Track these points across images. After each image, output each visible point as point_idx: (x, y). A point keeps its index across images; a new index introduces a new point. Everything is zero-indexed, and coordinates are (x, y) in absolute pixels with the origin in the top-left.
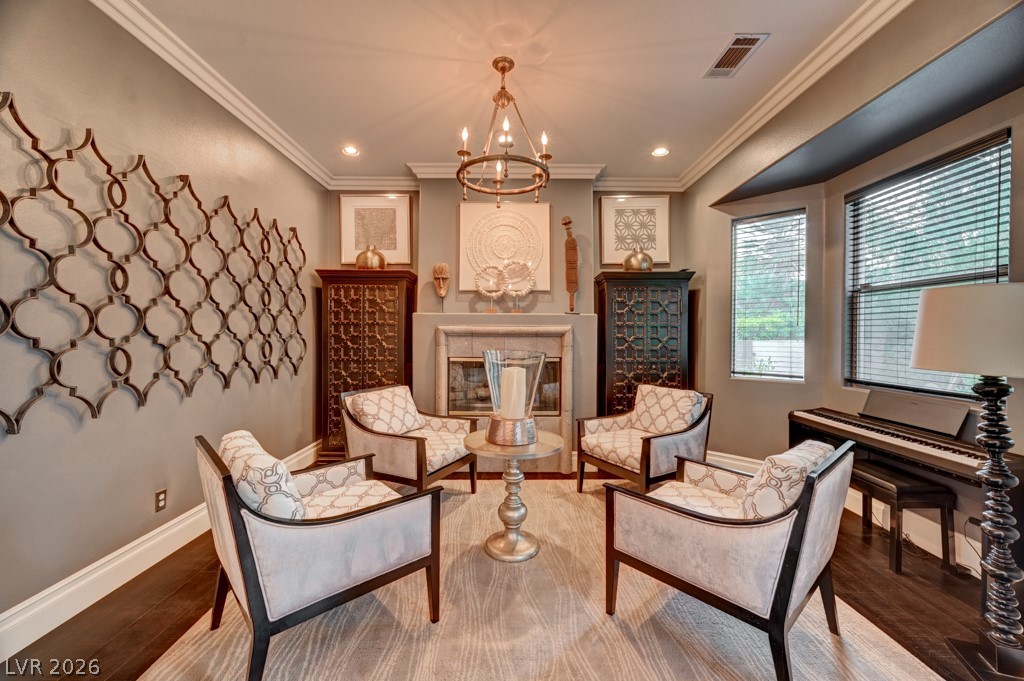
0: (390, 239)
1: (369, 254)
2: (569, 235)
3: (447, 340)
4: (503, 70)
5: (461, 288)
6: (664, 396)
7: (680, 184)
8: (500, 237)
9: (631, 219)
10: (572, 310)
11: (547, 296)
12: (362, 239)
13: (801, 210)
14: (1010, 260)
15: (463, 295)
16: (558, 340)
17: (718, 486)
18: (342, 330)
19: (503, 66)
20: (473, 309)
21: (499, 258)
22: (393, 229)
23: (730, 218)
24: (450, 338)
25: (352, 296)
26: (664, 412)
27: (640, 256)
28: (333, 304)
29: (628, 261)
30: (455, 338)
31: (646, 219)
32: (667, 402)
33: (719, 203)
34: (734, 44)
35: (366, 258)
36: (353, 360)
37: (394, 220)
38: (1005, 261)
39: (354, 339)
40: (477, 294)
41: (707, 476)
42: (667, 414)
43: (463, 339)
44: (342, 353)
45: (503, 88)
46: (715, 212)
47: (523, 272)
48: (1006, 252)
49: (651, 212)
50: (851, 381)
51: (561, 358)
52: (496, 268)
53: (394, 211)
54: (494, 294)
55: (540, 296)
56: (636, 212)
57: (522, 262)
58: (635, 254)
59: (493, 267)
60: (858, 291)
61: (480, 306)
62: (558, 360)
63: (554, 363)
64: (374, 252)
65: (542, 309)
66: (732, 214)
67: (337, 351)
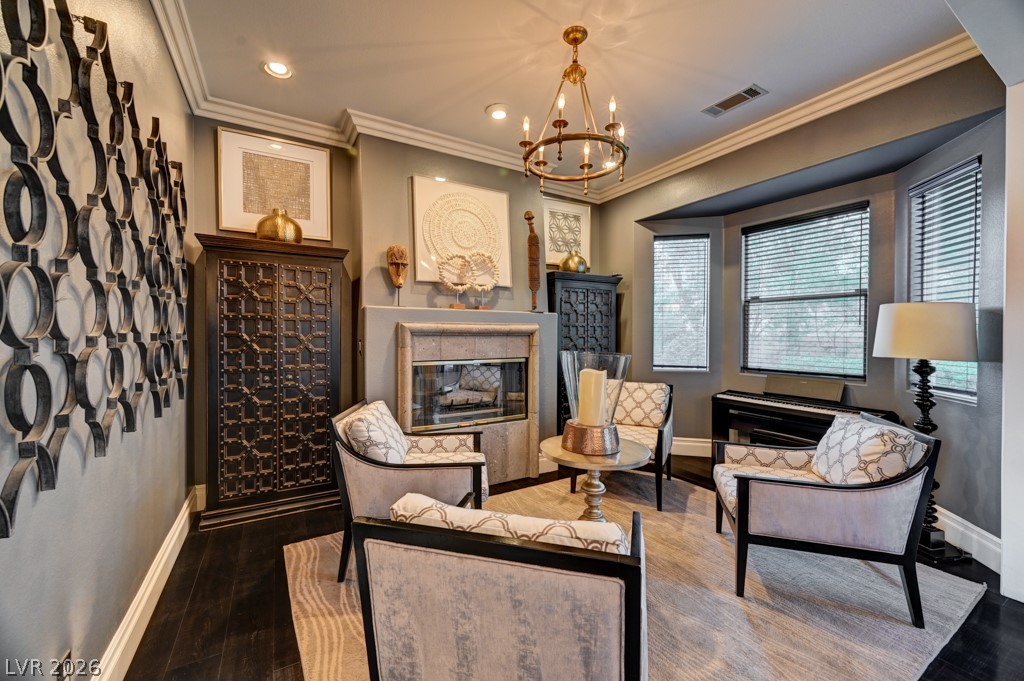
0: (301, 204)
1: (279, 221)
2: (532, 230)
3: (412, 340)
4: (575, 42)
5: (419, 278)
6: (636, 389)
7: (598, 197)
8: (460, 223)
9: (562, 223)
10: (534, 308)
11: (507, 293)
12: (254, 198)
13: (706, 236)
14: (869, 285)
15: (420, 287)
16: (526, 339)
17: (759, 461)
18: (242, 326)
19: (575, 37)
20: (432, 304)
21: (459, 246)
22: (304, 192)
23: (653, 234)
24: (415, 338)
25: (261, 278)
26: (639, 405)
27: (576, 259)
28: (225, 288)
29: (566, 263)
30: (421, 339)
31: (573, 224)
32: (640, 395)
33: (644, 222)
34: (745, 92)
35: (276, 226)
36: (263, 371)
37: (307, 178)
38: (865, 286)
39: (262, 340)
40: (437, 287)
41: (748, 455)
42: (643, 405)
43: (430, 339)
44: (243, 361)
45: (575, 61)
46: (641, 228)
47: (486, 265)
48: (866, 281)
49: (577, 218)
50: (745, 368)
51: (527, 359)
52: (463, 258)
53: (307, 167)
54: (460, 287)
55: (501, 292)
56: (566, 217)
57: (487, 255)
58: (571, 256)
59: (460, 257)
60: (748, 302)
61: (440, 300)
62: (523, 360)
63: (520, 363)
64: (286, 218)
65: (503, 306)
66: (653, 230)
67: (233, 359)
